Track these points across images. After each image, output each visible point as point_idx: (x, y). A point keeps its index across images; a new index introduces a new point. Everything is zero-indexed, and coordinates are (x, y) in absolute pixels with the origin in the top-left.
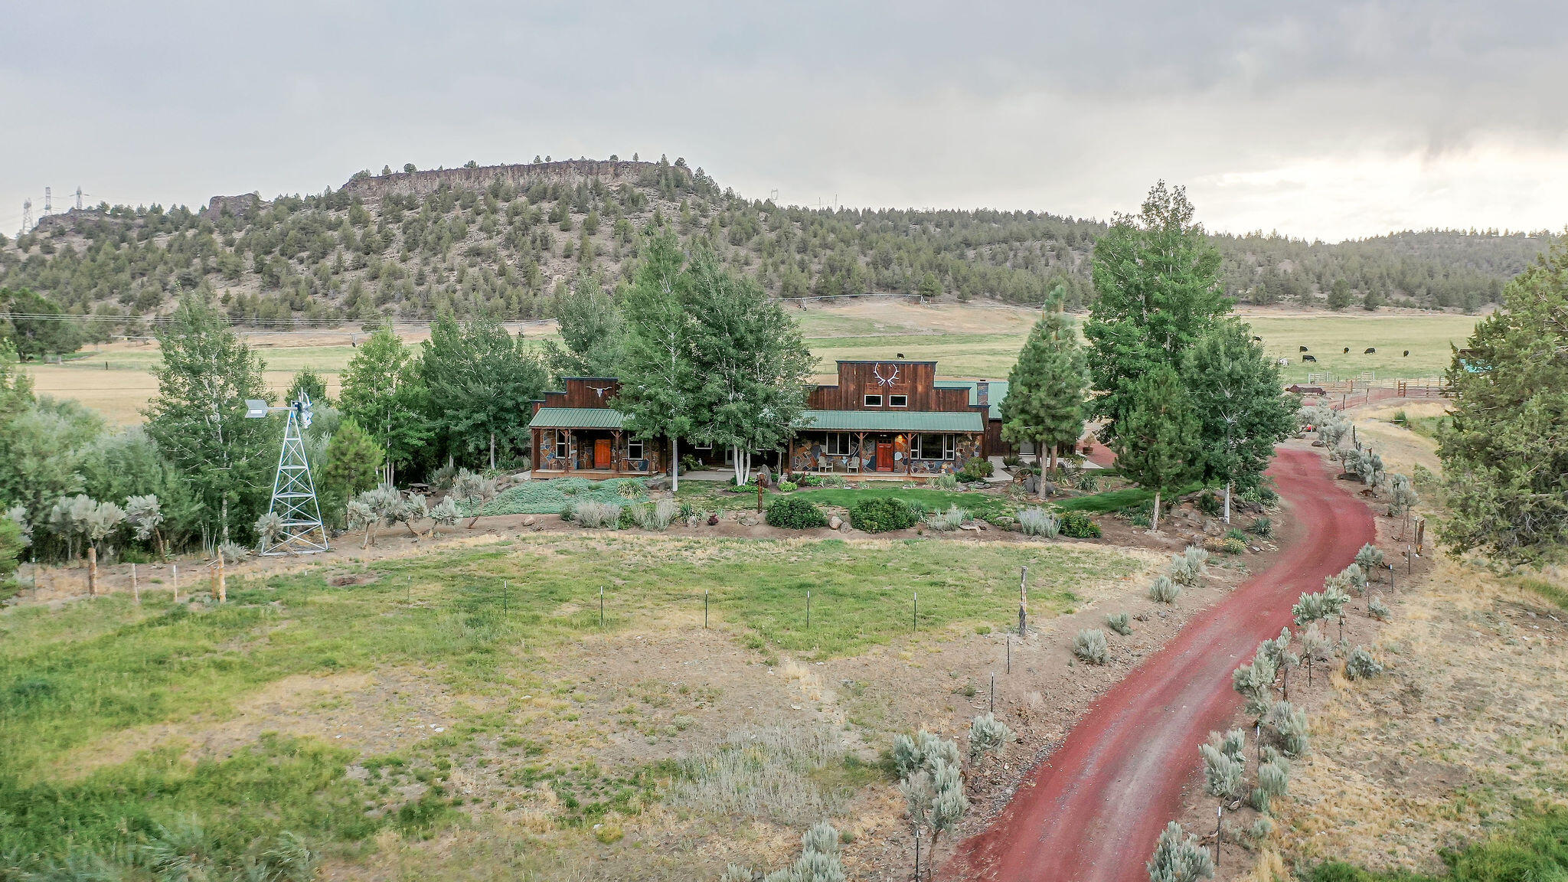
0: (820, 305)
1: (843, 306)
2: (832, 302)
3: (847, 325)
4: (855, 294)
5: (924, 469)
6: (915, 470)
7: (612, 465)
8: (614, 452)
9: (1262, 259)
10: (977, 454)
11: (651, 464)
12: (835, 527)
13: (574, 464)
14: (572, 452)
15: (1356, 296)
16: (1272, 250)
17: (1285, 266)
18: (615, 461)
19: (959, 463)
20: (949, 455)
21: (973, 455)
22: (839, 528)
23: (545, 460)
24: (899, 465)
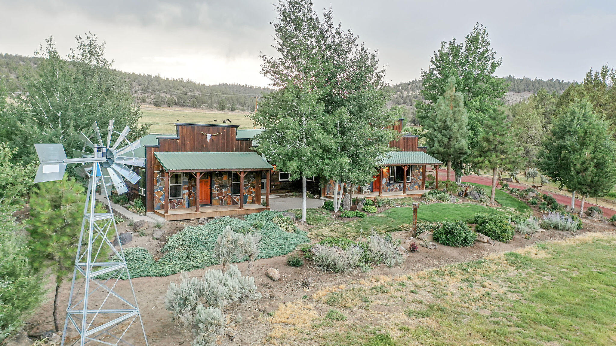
5: (397, 188)
6: (392, 190)
7: (214, 201)
8: (215, 190)
9: (188, 89)
10: (421, 178)
11: (250, 198)
12: (486, 241)
13: (186, 203)
14: (184, 192)
15: (228, 106)
16: (190, 86)
17: (197, 93)
18: (217, 198)
19: (413, 184)
20: (408, 179)
21: (419, 179)
22: (488, 242)
23: (159, 201)
24: (385, 187)
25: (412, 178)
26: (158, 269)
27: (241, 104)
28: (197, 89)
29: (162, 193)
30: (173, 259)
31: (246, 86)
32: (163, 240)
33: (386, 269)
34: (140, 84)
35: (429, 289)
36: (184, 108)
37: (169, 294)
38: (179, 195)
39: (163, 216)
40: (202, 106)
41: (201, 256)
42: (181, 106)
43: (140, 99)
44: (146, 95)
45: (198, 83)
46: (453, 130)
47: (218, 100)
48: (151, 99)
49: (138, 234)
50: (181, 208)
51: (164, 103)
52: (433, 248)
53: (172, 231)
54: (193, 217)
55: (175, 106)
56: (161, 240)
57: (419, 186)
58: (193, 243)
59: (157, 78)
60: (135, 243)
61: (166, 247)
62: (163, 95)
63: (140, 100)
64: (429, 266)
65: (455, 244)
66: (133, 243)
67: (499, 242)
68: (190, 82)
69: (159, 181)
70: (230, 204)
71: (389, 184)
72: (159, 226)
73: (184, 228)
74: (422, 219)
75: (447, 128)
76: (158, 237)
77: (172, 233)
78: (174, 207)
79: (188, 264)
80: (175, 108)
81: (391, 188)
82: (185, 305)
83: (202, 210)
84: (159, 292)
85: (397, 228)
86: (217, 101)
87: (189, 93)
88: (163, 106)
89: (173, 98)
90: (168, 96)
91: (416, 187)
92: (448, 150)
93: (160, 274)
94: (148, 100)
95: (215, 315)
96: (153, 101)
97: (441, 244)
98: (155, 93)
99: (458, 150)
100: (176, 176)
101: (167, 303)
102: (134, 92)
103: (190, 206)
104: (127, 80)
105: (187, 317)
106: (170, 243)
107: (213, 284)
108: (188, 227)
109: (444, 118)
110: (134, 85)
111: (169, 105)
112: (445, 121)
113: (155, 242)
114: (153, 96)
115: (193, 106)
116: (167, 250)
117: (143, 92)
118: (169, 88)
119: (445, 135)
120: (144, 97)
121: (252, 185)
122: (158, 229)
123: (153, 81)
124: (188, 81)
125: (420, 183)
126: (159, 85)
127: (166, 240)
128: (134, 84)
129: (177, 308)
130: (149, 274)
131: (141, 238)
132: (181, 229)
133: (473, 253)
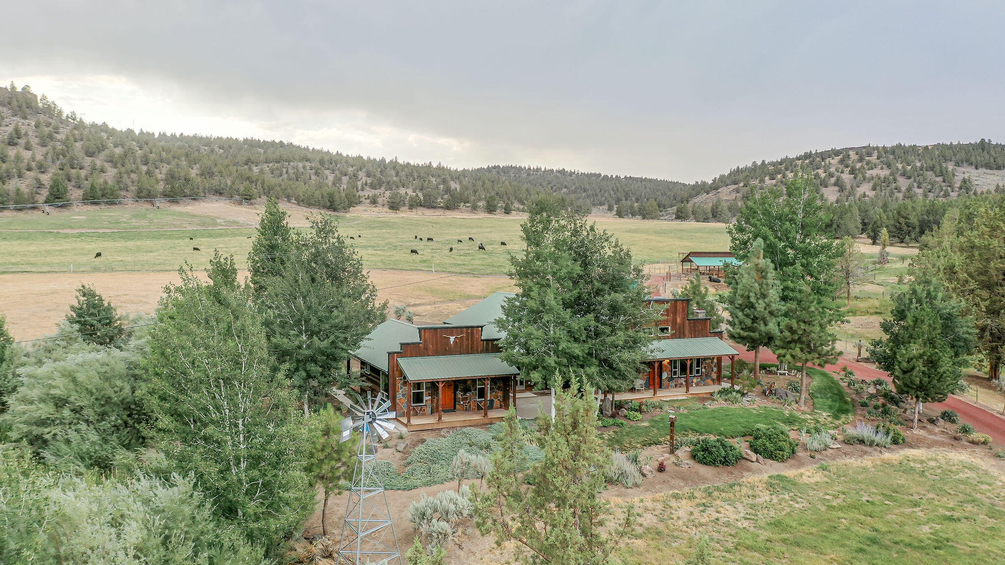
0: (169, 204)
1: (187, 205)
2: (177, 202)
3: (196, 220)
4: (194, 197)
5: (682, 384)
6: (676, 386)
7: (457, 406)
8: (459, 395)
9: (439, 180)
10: (715, 369)
11: (497, 403)
12: (754, 459)
13: (429, 410)
14: (426, 398)
15: (499, 205)
16: (443, 175)
17: (454, 185)
18: (462, 403)
19: (704, 377)
20: (698, 371)
21: (712, 370)
22: (757, 461)
23: (402, 409)
24: (665, 383)
25: (703, 370)
26: (401, 483)
27: (521, 202)
28: (452, 179)
29: (405, 400)
30: (415, 473)
31: (529, 169)
32: (405, 452)
33: (623, 489)
34: (368, 176)
35: (656, 513)
36: (432, 210)
37: (411, 508)
38: (422, 402)
39: (406, 425)
40: (461, 207)
41: (441, 471)
42: (429, 208)
43: (368, 198)
44: (377, 192)
45: (455, 169)
46: (758, 309)
47: (485, 196)
48: (384, 199)
49: (382, 445)
50: (424, 415)
51: (404, 205)
52: (687, 467)
53: (414, 443)
54: (436, 427)
55: (420, 208)
56: (404, 453)
57: (713, 380)
58: (434, 457)
59: (394, 165)
60: (380, 456)
61: (409, 460)
62: (402, 191)
63: (368, 201)
64: (672, 487)
65: (713, 463)
66: (378, 455)
67: (771, 462)
68: (443, 167)
69: (401, 388)
70: (474, 409)
71: (670, 379)
72: (401, 438)
73: (425, 440)
74: (692, 430)
75: (752, 306)
76: (401, 449)
77: (415, 446)
78: (416, 414)
79: (429, 479)
80: (420, 211)
81: (673, 384)
82: (423, 519)
83: (446, 418)
84: (402, 506)
85: (656, 441)
86: (483, 197)
87: (441, 186)
88: (402, 209)
89: (417, 195)
90: (410, 192)
91: (709, 381)
92: (752, 334)
93: (403, 487)
94: (380, 200)
95: (443, 527)
96: (388, 202)
97: (698, 462)
98: (391, 189)
99: (764, 334)
100: (418, 385)
101: (410, 516)
102: (360, 187)
103: (432, 412)
104: (351, 169)
105: (424, 528)
106: (413, 457)
107: (444, 502)
108: (429, 438)
109: (747, 293)
110: (360, 177)
111: (411, 207)
112: (749, 297)
113: (399, 455)
114: (388, 193)
115: (448, 208)
116: (409, 464)
117: (373, 187)
118: (411, 179)
119: (747, 316)
120: (375, 195)
121: (499, 388)
122: (400, 440)
123: (388, 169)
124: (439, 168)
125: (714, 376)
126: (397, 174)
127: (410, 453)
128: (361, 174)
129: (417, 520)
130: (394, 488)
131: (386, 450)
132: (423, 441)
133: (732, 473)
